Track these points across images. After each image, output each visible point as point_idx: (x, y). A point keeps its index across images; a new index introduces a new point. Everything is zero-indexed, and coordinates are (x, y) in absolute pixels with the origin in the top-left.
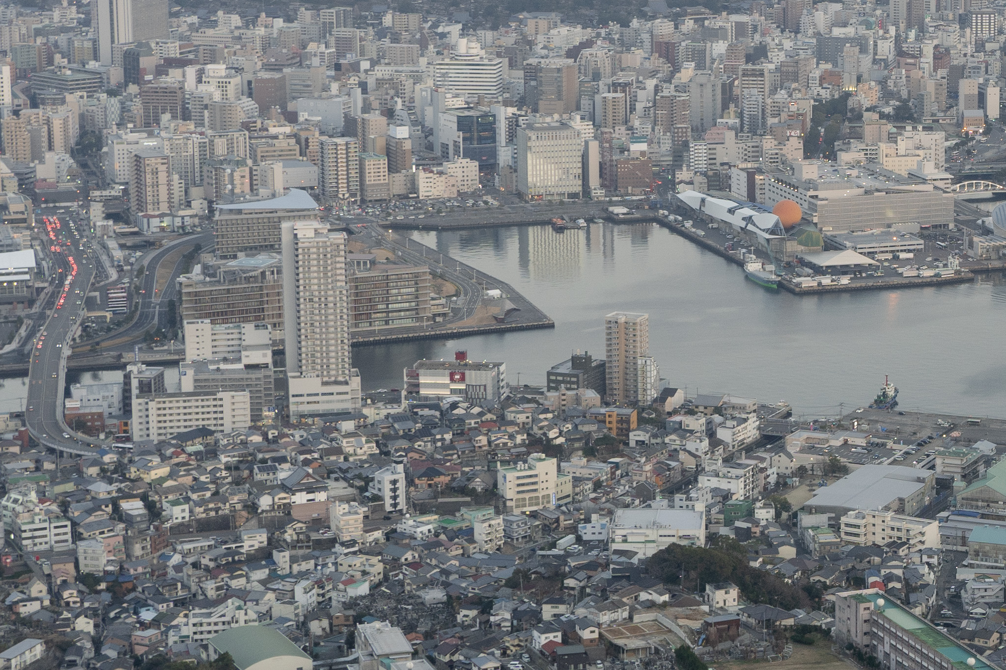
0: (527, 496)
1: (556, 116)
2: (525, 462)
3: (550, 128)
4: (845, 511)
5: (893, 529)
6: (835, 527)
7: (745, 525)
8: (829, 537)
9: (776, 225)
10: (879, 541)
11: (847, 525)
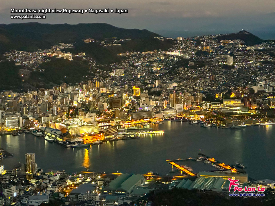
0: (9, 194)
1: (12, 112)
2: (9, 187)
3: (11, 114)
4: (79, 194)
5: (89, 197)
6: (77, 197)
7: (57, 198)
8: (75, 200)
9: (61, 133)
10: (86, 200)
11: (79, 197)
